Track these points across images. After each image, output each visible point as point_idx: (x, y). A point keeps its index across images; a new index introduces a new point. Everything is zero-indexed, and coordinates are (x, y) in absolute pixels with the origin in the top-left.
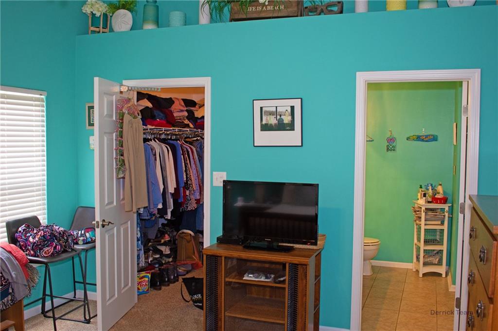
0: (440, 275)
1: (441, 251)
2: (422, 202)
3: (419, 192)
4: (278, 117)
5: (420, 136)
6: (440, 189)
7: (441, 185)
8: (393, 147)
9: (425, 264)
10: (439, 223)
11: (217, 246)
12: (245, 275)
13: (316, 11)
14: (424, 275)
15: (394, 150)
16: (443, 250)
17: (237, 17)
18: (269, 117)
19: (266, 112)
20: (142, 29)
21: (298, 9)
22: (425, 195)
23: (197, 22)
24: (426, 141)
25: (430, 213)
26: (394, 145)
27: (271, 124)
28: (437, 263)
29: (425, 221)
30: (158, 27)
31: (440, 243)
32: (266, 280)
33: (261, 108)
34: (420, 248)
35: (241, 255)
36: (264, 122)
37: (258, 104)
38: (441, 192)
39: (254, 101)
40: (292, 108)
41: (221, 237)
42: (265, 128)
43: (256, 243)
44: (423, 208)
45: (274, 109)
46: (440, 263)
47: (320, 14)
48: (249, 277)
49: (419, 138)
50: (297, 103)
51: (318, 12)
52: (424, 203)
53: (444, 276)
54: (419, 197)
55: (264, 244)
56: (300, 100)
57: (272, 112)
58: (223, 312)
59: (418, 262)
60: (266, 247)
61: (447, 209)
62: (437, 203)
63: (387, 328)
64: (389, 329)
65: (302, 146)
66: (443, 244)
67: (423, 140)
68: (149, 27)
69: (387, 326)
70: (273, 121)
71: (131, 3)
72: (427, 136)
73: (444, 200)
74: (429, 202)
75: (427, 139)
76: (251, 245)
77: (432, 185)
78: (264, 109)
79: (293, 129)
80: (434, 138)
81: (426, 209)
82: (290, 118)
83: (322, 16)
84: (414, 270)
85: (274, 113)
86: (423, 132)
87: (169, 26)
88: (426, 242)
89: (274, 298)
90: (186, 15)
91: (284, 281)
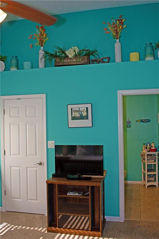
0: (155, 186)
1: (155, 175)
2: (145, 151)
3: (143, 146)
4: (80, 113)
5: (143, 120)
6: (153, 145)
7: (153, 143)
8: (130, 125)
9: (148, 181)
10: (154, 161)
11: (53, 179)
12: (68, 193)
13: (97, 62)
14: (148, 187)
15: (130, 127)
16: (156, 174)
17: (58, 64)
18: (75, 113)
19: (74, 110)
20: (10, 70)
21: (88, 61)
22: (146, 148)
23: (38, 67)
24: (145, 122)
25: (149, 156)
26: (130, 124)
27: (77, 117)
28: (153, 180)
29: (147, 160)
30: (18, 69)
31: (154, 170)
32: (79, 195)
33: (72, 109)
34: (145, 174)
35: (66, 183)
36: (73, 116)
37: (70, 107)
38: (154, 146)
39: (68, 105)
40: (87, 108)
41: (55, 174)
42: (74, 118)
43: (71, 176)
44: (146, 154)
45: (78, 109)
46: (155, 180)
47: (99, 63)
48: (70, 194)
49: (142, 121)
50: (89, 106)
51: (98, 62)
52: (146, 152)
53: (157, 186)
54: (144, 149)
55: (76, 176)
56: (91, 104)
57: (77, 110)
58: (57, 212)
59: (144, 181)
60: (77, 178)
61: (157, 154)
62: (152, 151)
63: (136, 214)
64: (137, 215)
65: (92, 127)
66: (156, 171)
67: (143, 122)
68: (13, 69)
69: (136, 213)
70: (78, 115)
71: (4, 58)
72: (145, 120)
73: (155, 150)
74: (148, 151)
75: (145, 121)
76: (69, 177)
77: (149, 143)
78: (73, 109)
79: (87, 119)
80: (149, 121)
81: (147, 155)
82: (86, 113)
83: (100, 64)
84: (143, 184)
85: (78, 111)
86: (144, 118)
87: (23, 69)
88: (148, 171)
89: (81, 203)
90: (32, 63)
91: (88, 194)
